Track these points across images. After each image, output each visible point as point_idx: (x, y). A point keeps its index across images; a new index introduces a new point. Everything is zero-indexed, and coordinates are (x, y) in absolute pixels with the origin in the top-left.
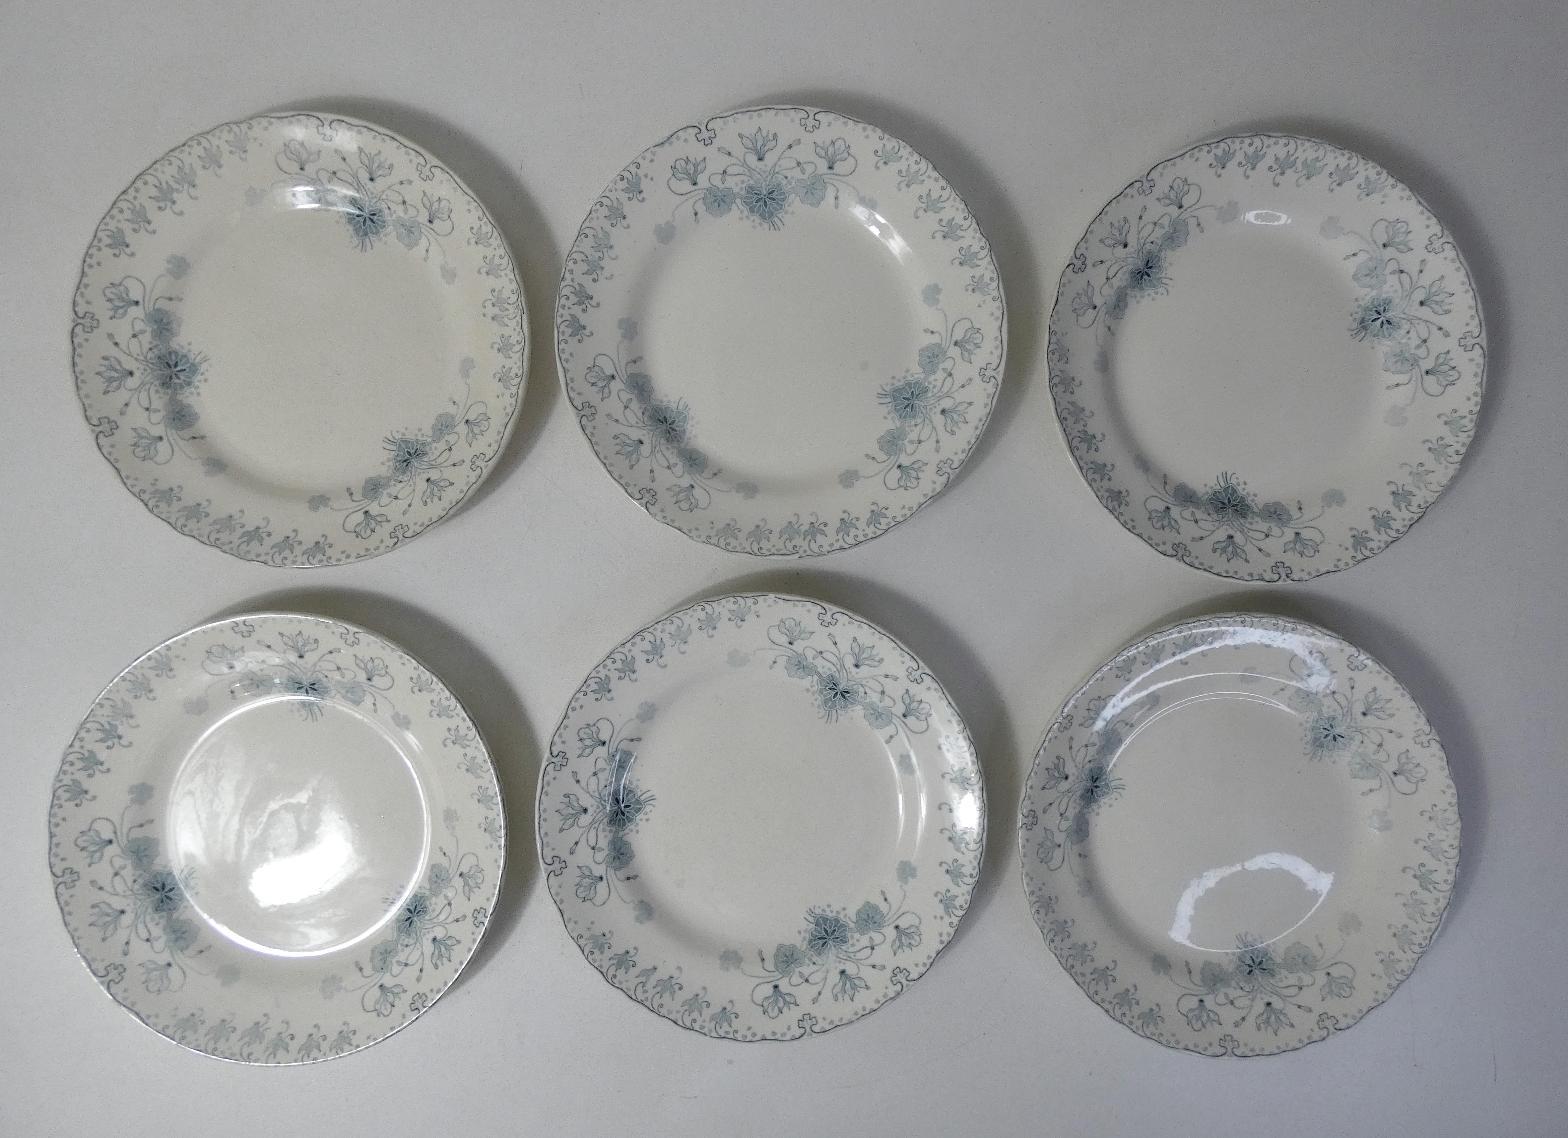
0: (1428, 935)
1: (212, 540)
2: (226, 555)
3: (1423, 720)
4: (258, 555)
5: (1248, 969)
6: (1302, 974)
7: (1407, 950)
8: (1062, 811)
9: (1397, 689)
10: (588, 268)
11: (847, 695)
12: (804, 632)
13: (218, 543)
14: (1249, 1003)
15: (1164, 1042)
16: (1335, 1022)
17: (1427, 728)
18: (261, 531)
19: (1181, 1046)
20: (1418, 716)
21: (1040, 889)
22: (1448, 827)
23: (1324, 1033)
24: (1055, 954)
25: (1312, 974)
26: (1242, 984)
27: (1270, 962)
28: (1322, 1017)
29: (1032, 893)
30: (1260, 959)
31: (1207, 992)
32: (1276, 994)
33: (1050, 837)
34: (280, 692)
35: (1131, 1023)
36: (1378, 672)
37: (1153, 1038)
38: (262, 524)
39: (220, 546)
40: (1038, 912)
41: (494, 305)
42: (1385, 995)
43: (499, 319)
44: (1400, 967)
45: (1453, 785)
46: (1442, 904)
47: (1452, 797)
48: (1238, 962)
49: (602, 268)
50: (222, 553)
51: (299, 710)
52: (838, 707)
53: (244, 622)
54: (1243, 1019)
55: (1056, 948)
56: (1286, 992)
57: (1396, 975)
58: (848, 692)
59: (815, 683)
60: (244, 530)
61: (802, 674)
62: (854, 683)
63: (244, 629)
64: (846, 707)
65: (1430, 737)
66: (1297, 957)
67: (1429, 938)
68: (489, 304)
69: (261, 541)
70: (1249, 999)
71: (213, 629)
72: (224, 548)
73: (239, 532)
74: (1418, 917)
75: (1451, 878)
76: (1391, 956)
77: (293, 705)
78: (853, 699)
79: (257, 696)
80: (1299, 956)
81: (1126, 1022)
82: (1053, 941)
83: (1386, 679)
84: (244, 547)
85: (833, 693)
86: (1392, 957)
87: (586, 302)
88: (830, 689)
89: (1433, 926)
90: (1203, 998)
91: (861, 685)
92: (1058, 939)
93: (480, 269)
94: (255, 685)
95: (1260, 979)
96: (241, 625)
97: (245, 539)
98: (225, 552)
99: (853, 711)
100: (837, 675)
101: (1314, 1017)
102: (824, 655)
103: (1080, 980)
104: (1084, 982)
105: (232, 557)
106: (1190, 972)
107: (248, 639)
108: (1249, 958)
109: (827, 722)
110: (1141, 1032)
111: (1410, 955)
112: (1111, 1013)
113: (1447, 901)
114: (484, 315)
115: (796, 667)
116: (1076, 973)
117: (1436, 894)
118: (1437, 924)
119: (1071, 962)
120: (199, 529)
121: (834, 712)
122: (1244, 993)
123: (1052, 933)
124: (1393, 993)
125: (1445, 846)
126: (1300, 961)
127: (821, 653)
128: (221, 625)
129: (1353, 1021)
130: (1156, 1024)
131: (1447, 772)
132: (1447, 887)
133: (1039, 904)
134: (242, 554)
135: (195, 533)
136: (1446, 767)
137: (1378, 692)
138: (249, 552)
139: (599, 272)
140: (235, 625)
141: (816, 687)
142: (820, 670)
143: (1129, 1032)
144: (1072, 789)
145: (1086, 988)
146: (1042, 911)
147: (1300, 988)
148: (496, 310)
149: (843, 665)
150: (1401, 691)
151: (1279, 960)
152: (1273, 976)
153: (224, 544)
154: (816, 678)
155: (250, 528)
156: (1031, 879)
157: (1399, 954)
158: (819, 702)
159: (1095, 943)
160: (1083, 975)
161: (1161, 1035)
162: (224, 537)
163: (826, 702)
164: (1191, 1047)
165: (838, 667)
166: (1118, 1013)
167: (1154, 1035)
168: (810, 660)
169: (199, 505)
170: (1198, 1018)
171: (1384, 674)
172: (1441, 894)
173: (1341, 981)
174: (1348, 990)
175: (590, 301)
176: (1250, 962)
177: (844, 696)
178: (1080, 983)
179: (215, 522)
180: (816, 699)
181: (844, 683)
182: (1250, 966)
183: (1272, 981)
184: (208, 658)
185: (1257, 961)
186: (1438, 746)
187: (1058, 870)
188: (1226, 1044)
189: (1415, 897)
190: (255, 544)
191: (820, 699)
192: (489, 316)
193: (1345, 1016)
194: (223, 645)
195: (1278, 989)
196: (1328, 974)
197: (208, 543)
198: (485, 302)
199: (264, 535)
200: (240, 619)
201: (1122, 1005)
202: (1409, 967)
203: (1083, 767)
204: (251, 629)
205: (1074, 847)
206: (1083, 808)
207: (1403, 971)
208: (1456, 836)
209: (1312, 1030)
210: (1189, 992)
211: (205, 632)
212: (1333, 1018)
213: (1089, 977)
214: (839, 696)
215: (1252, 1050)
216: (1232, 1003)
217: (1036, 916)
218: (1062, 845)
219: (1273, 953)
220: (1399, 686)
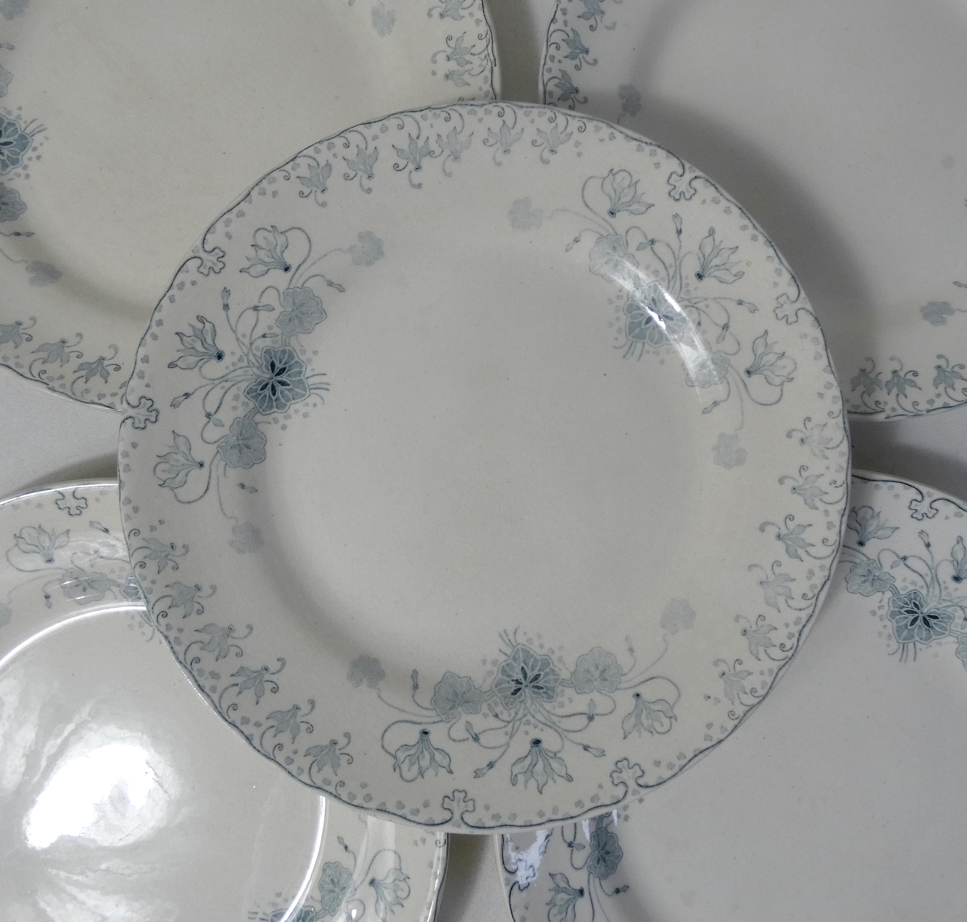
0: (795, 629)
1: (35, 373)
2: (55, 395)
3: (786, 276)
4: (101, 396)
5: (514, 686)
6: (595, 695)
7: (762, 655)
8: (211, 409)
9: (744, 228)
10: (585, 10)
11: (932, 621)
12: (883, 528)
13: (44, 376)
14: (504, 739)
15: (345, 797)
16: (640, 773)
17: (793, 291)
18: (106, 363)
19: (373, 805)
20: (778, 272)
21: (153, 529)
22: (827, 453)
23: (620, 791)
24: (166, 638)
25: (612, 695)
26: (499, 709)
27: (552, 677)
28: (619, 765)
29: (135, 532)
30: (536, 672)
31: (438, 719)
32: (552, 726)
33: (183, 448)
34: (116, 598)
35: (290, 761)
36: (715, 201)
37: (325, 787)
38: (108, 353)
39: (46, 381)
40: (143, 565)
41: (449, 59)
42: (723, 728)
43: (455, 77)
44: (748, 683)
45: (835, 384)
46: (819, 578)
47: (834, 403)
48: (500, 676)
49: (603, 13)
50: (48, 392)
51: (141, 625)
52: (917, 638)
53: (74, 492)
54: (491, 765)
55: (168, 627)
56: (566, 724)
57: (743, 696)
58: (936, 617)
59: (885, 602)
60: (81, 361)
61: (870, 589)
62: (949, 604)
63: (73, 503)
64: (929, 638)
65: (798, 305)
66: (593, 669)
67: (797, 635)
68: (441, 58)
69: (106, 377)
70: (506, 734)
71: (28, 502)
72: (51, 384)
73: (74, 363)
74: (781, 601)
75: (833, 536)
76: (737, 666)
77: (133, 617)
78: (941, 628)
79: (83, 604)
80: (597, 667)
81: (281, 758)
82: (165, 615)
83: (727, 211)
84: (80, 385)
85: (911, 617)
86: (738, 668)
87: (580, 56)
88: (908, 612)
89: (804, 615)
90: (428, 728)
91: (961, 607)
92: (175, 615)
93: (430, 10)
94: (81, 588)
95: (529, 702)
96: (69, 497)
97: (83, 373)
98: (53, 390)
99: (940, 644)
100: (924, 592)
101: (607, 763)
102: (909, 562)
103: (207, 683)
104: (214, 689)
105: (63, 397)
106: (416, 687)
107: (76, 518)
108: (518, 670)
109: (901, 660)
110: (305, 777)
111: (767, 664)
112: (256, 743)
113: (826, 573)
114: (434, 73)
115: (863, 579)
116: (201, 672)
117: (808, 562)
118: (810, 610)
119: (195, 651)
120: (17, 357)
121: (911, 645)
122: (499, 724)
123: (167, 601)
124: (736, 727)
125: (823, 484)
126: (596, 674)
127: (905, 558)
128: (40, 496)
129: (669, 774)
130: (336, 766)
131: (824, 362)
132: (827, 551)
133: (146, 552)
134: (78, 394)
135: (11, 363)
136: (824, 353)
137: (718, 237)
138: (87, 391)
139: (598, 18)
140: (61, 497)
141: (886, 607)
142: (899, 584)
143: (283, 775)
144: (230, 376)
145: (215, 697)
146: (152, 566)
147: (591, 718)
148: (453, 65)
149: (935, 578)
150: (751, 231)
151: (565, 674)
152: (550, 697)
153: (51, 379)
154: (888, 594)
155: (91, 357)
156: (136, 510)
157: (750, 663)
158: (889, 630)
159: (250, 628)
160: (215, 675)
161: (342, 784)
162: (53, 369)
163: (899, 631)
164: (391, 807)
165: (928, 579)
166: (269, 743)
167: (329, 784)
168: (886, 568)
169: (19, 324)
170: (415, 759)
171: (724, 203)
172: (819, 563)
173: (655, 707)
174: (666, 721)
175: (585, 55)
176: (520, 676)
177: (926, 623)
178: (207, 690)
179: (40, 349)
180: (885, 626)
181: (932, 604)
182: (518, 682)
183: (548, 706)
184: (17, 545)
185: (531, 675)
186: (810, 319)
187: (193, 505)
188: (454, 805)
189: (777, 570)
190: (96, 381)
191: (890, 626)
192: (441, 73)
193: (657, 764)
194: (40, 526)
195: (555, 719)
196: (638, 695)
197: (29, 376)
198: (435, 55)
199: (111, 369)
200: (68, 488)
201: (279, 731)
202: (764, 683)
203: (251, 344)
204: (82, 503)
205: (231, 472)
206: (255, 411)
207: (753, 691)
208: (840, 466)
209: (601, 787)
210: (406, 717)
211: (15, 507)
212: (637, 768)
213: (225, 681)
214: (919, 622)
215: (497, 817)
216: (476, 738)
217: (138, 570)
218: (207, 465)
219: (556, 663)
220: (746, 222)
